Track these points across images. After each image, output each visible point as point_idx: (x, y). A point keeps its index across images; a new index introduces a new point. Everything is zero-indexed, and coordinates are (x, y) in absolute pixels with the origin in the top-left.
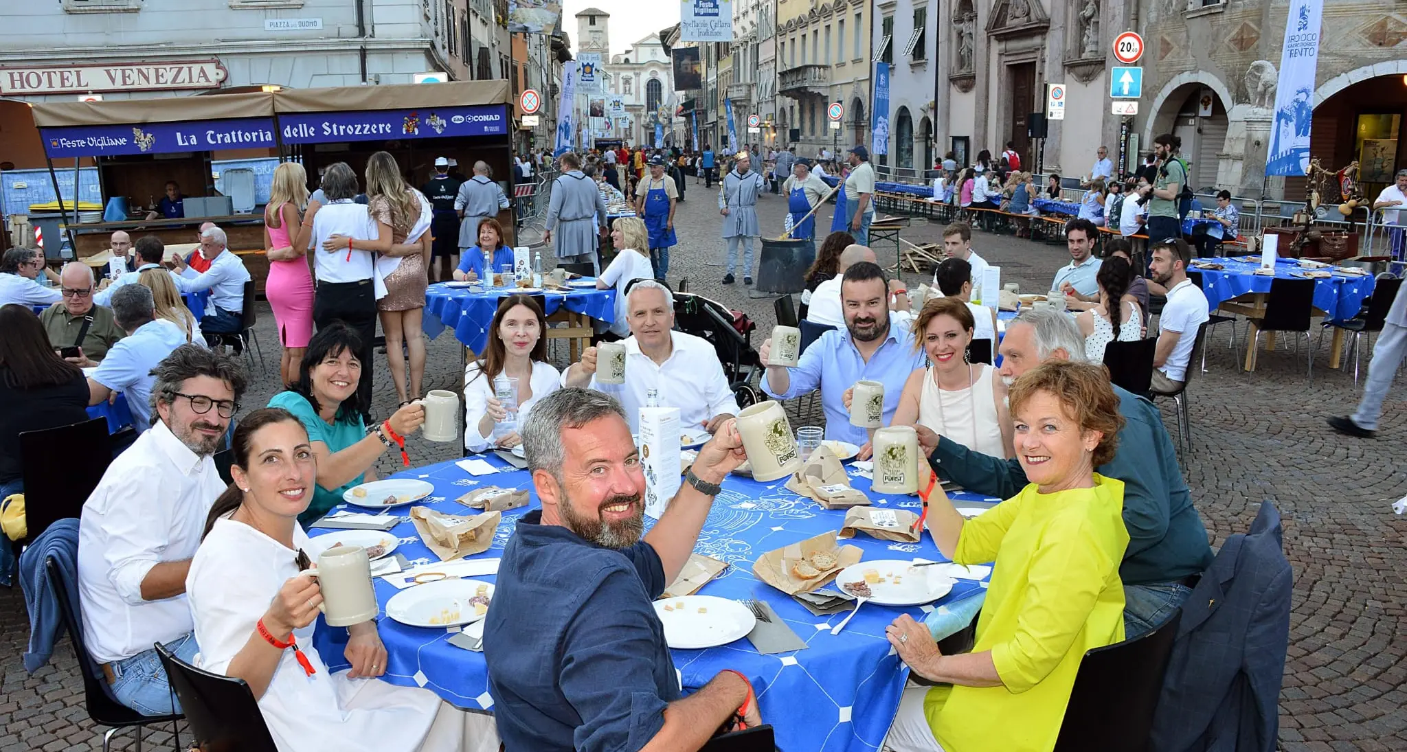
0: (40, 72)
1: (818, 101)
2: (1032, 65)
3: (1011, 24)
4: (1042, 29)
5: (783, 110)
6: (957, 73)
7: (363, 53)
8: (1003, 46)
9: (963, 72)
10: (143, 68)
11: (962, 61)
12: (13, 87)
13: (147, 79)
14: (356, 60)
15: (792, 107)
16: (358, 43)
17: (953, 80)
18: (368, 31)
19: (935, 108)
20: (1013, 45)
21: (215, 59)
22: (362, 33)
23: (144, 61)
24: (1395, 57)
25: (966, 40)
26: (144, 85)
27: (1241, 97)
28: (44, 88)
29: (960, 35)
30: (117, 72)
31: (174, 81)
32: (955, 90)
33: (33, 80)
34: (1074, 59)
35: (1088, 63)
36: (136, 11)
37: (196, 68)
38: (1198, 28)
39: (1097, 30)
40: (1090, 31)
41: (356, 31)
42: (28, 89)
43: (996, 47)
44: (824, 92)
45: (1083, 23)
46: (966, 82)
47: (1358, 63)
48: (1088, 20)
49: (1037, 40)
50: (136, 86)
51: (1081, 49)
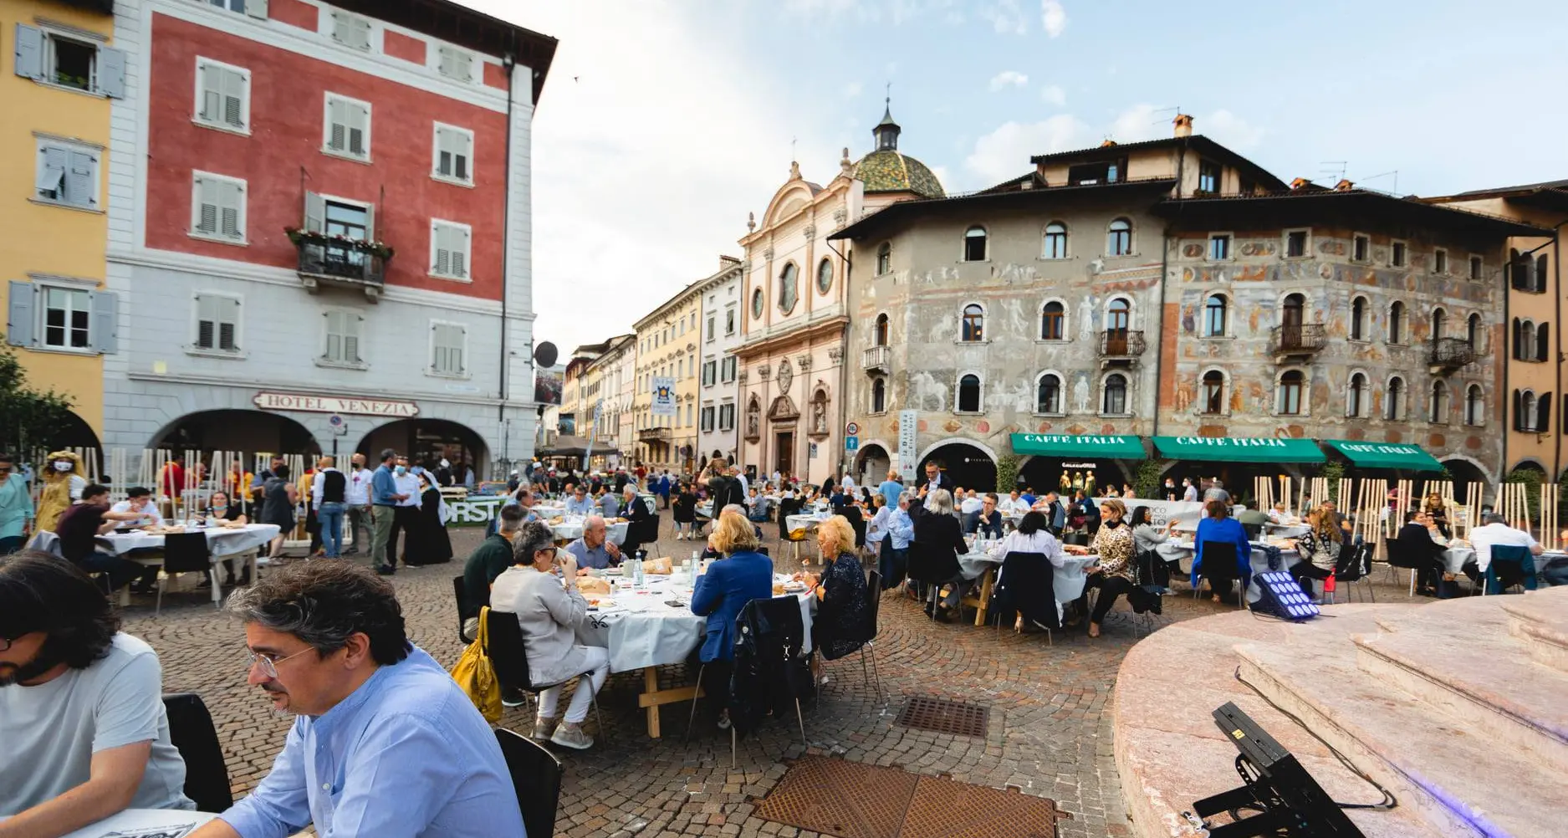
0: (291, 397)
1: (662, 446)
2: (791, 433)
3: (778, 414)
4: (796, 417)
5: (637, 450)
6: (748, 435)
7: (502, 407)
8: (774, 424)
9: (753, 435)
10: (365, 402)
11: (751, 430)
12: (270, 404)
13: (366, 408)
14: (496, 411)
15: (644, 449)
16: (500, 402)
17: (747, 439)
18: (505, 396)
19: (736, 451)
20: (779, 424)
21: (413, 402)
22: (502, 396)
23: (365, 398)
24: (956, 436)
25: (754, 420)
26: (364, 411)
27: (895, 450)
28: (294, 406)
29: (751, 418)
30: (347, 403)
31: (385, 411)
32: (748, 444)
33: (286, 401)
34: (812, 431)
35: (820, 434)
36: (365, 370)
37: (400, 406)
38: (875, 421)
39: (824, 420)
40: (821, 420)
41: (498, 395)
42: (280, 406)
43: (771, 425)
44: (668, 441)
45: (817, 416)
46: (754, 440)
47: (942, 438)
48: (819, 415)
49: (793, 423)
50: (359, 412)
51: (816, 427)
